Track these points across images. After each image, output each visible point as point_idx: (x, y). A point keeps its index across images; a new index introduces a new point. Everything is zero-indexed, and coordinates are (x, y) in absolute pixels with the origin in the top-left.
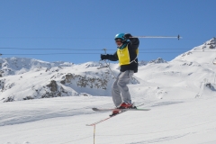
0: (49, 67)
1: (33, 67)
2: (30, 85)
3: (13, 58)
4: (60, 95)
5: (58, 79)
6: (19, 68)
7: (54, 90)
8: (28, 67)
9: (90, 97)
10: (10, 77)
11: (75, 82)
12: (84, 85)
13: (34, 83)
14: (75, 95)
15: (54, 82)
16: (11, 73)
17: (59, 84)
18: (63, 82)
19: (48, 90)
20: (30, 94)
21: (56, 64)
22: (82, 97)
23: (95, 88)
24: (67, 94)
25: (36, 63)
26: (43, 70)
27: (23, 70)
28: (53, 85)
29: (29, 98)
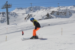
0: (46, 9)
1: (41, 9)
2: (40, 15)
3: (35, 7)
4: (50, 18)
5: (50, 13)
6: (36, 10)
7: (48, 16)
8: (39, 9)
9: (60, 18)
10: (34, 13)
11: (55, 14)
12: (58, 14)
13: (42, 15)
14: (56, 18)
15: (48, 14)
16: (34, 12)
17: (50, 15)
18: (51, 14)
19: (46, 17)
20: (41, 18)
21: (49, 8)
22: (58, 19)
23: (62, 15)
24: (53, 18)
25: (42, 8)
26: (44, 10)
27: (38, 10)
28: (48, 15)
29: (40, 20)
